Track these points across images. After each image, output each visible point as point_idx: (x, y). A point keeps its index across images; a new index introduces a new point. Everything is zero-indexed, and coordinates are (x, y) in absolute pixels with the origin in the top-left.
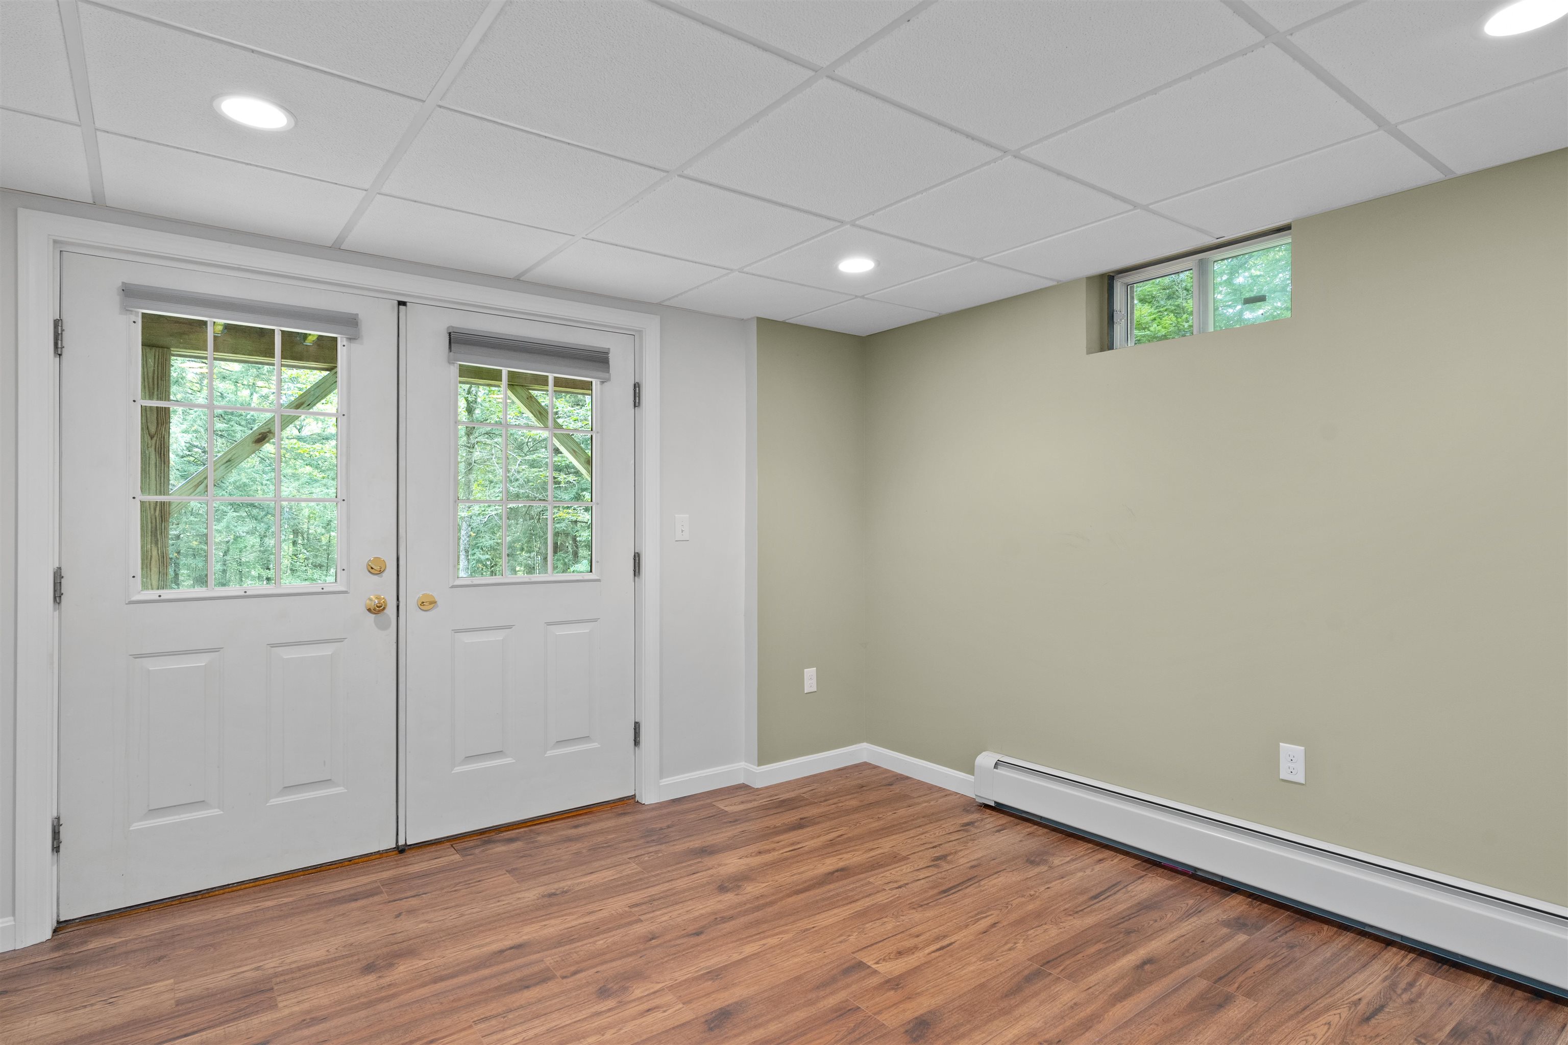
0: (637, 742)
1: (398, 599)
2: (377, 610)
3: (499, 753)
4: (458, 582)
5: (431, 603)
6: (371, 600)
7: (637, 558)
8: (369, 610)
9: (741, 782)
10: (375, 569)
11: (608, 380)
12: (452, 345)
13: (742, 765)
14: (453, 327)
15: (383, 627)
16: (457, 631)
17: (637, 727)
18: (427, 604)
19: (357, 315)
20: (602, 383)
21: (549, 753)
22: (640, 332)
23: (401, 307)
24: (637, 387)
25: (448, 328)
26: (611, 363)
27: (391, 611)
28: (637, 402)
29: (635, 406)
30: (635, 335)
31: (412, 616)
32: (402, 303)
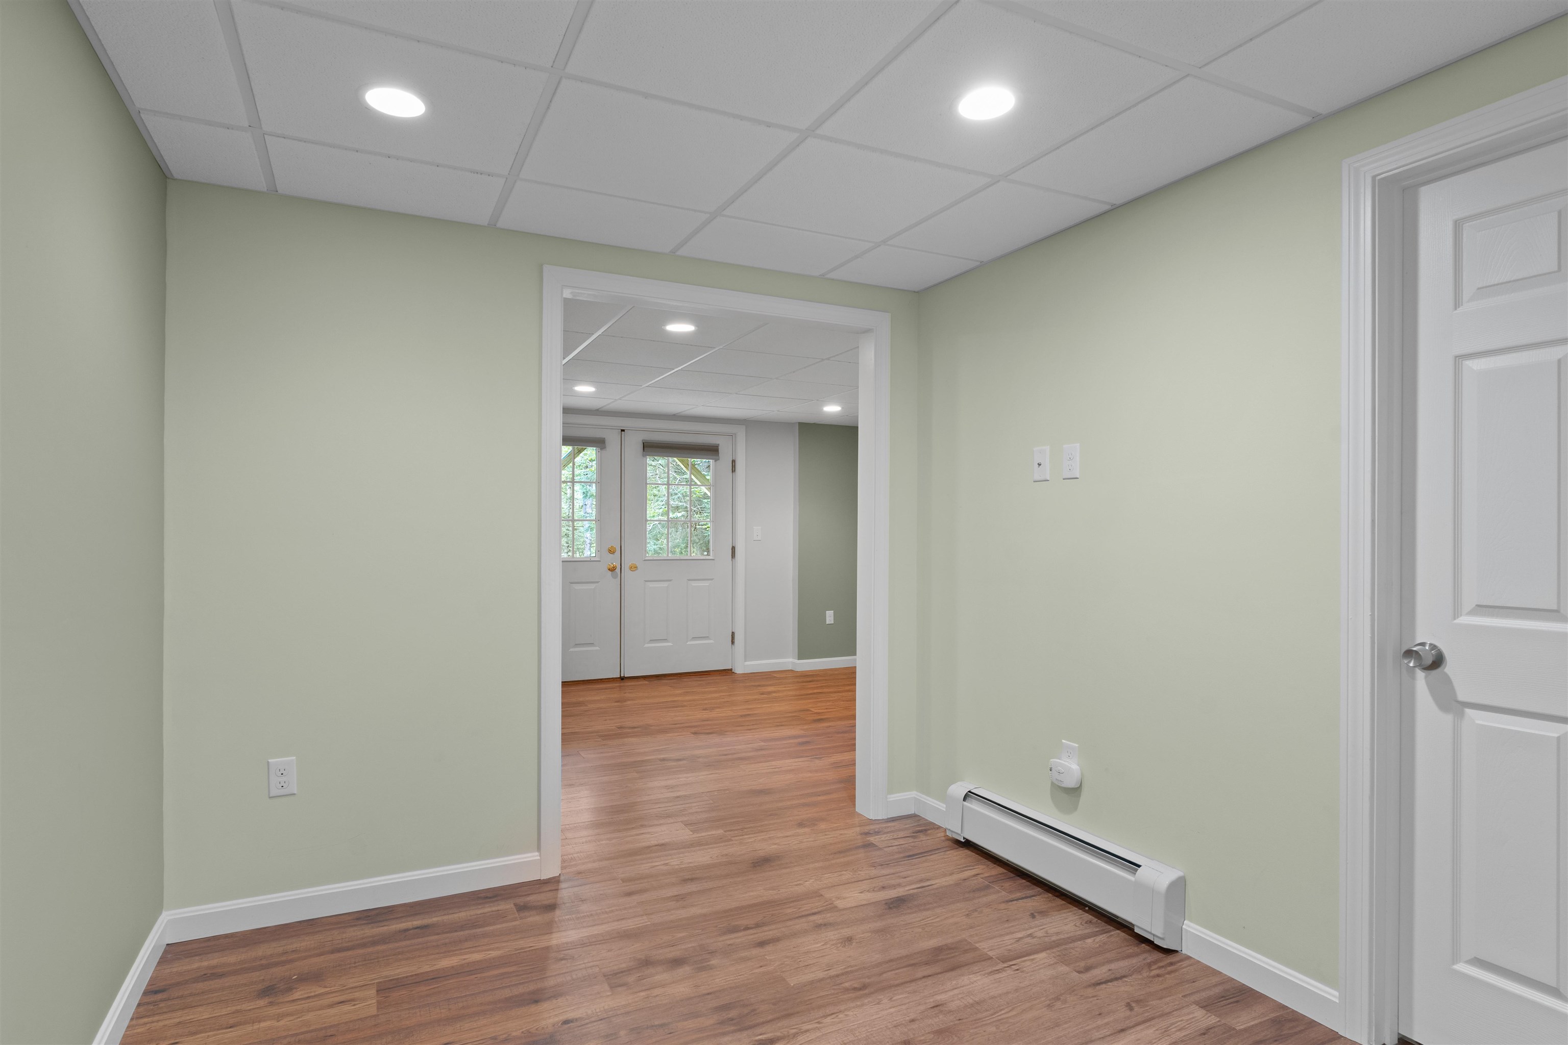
0: (733, 642)
1: (621, 565)
2: (612, 570)
3: (665, 640)
4: (646, 559)
5: (635, 568)
6: (610, 565)
7: (733, 549)
8: (609, 569)
9: (790, 669)
10: (611, 551)
11: (719, 459)
12: (645, 448)
13: (791, 660)
14: (645, 440)
15: (615, 577)
16: (646, 581)
17: (733, 634)
18: (634, 568)
19: (605, 438)
20: (715, 461)
21: (689, 643)
22: (735, 434)
23: (623, 432)
24: (734, 462)
25: (643, 440)
26: (719, 451)
27: (618, 570)
28: (734, 470)
29: (733, 472)
30: (733, 436)
31: (627, 572)
32: (623, 430)
